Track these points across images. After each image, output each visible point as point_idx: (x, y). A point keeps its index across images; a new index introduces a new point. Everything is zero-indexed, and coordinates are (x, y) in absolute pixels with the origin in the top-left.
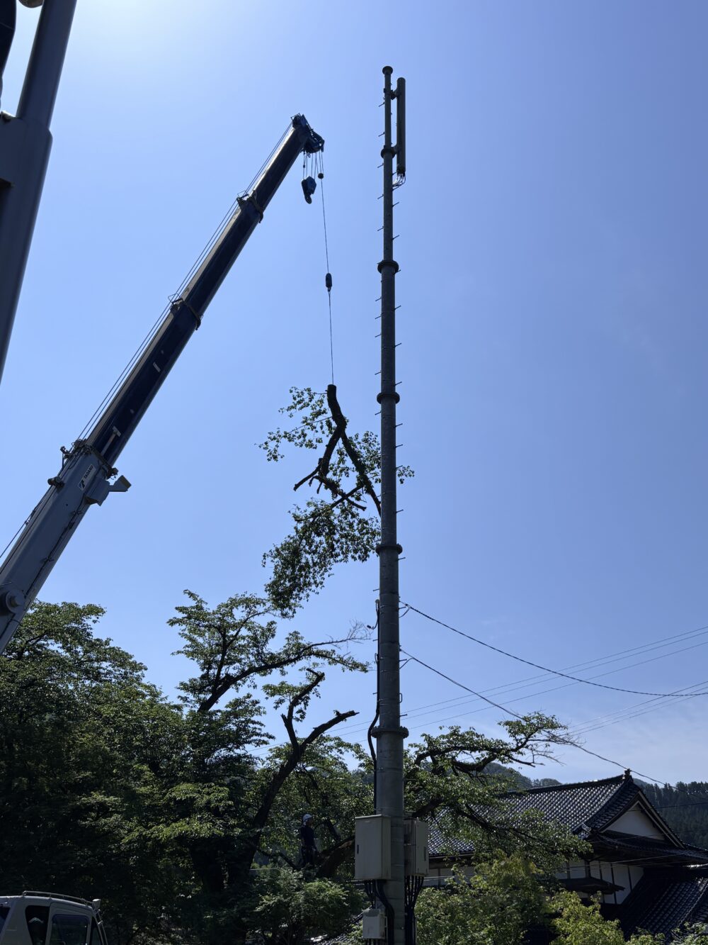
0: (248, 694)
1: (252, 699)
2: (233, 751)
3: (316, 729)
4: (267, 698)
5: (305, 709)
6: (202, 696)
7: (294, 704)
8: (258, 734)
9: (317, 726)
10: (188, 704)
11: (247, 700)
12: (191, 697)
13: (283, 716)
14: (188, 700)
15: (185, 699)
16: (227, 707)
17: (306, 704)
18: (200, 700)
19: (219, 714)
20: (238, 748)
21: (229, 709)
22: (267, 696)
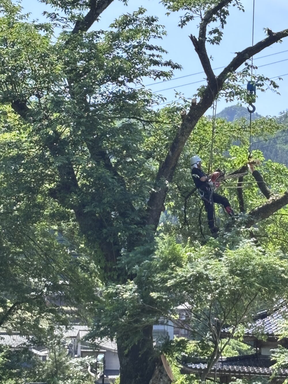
0: (141, 9)
1: (146, 15)
2: (125, 85)
3: (239, 54)
4: (168, 14)
5: (223, 27)
6: (76, 12)
7: (207, 20)
8: (156, 63)
9: (241, 51)
10: (58, 22)
11: (140, 16)
12: (61, 13)
13: (192, 38)
14: (58, 17)
15: (54, 16)
16: (112, 26)
17: (223, 21)
18: (73, 17)
19: (102, 36)
20: (131, 80)
21: (115, 30)
22: (168, 11)
